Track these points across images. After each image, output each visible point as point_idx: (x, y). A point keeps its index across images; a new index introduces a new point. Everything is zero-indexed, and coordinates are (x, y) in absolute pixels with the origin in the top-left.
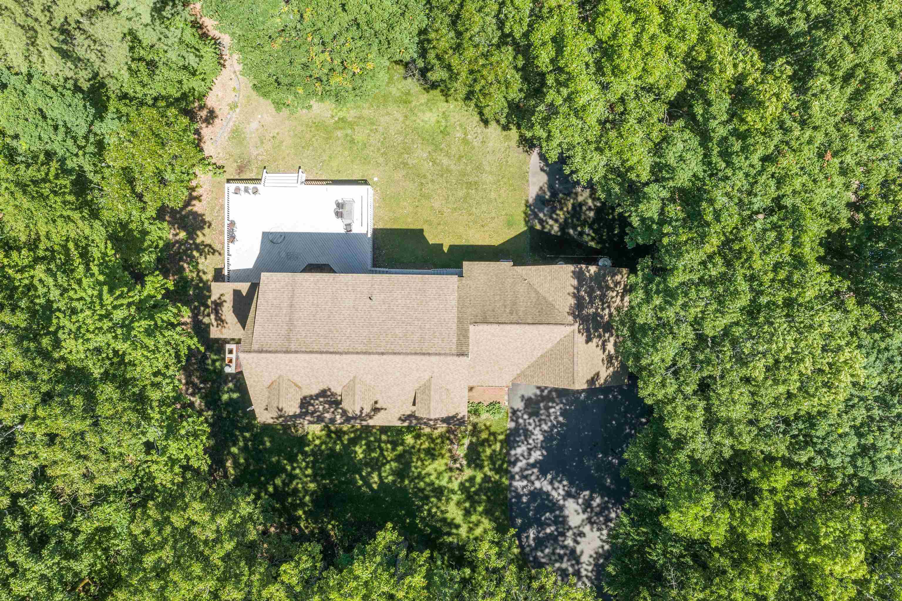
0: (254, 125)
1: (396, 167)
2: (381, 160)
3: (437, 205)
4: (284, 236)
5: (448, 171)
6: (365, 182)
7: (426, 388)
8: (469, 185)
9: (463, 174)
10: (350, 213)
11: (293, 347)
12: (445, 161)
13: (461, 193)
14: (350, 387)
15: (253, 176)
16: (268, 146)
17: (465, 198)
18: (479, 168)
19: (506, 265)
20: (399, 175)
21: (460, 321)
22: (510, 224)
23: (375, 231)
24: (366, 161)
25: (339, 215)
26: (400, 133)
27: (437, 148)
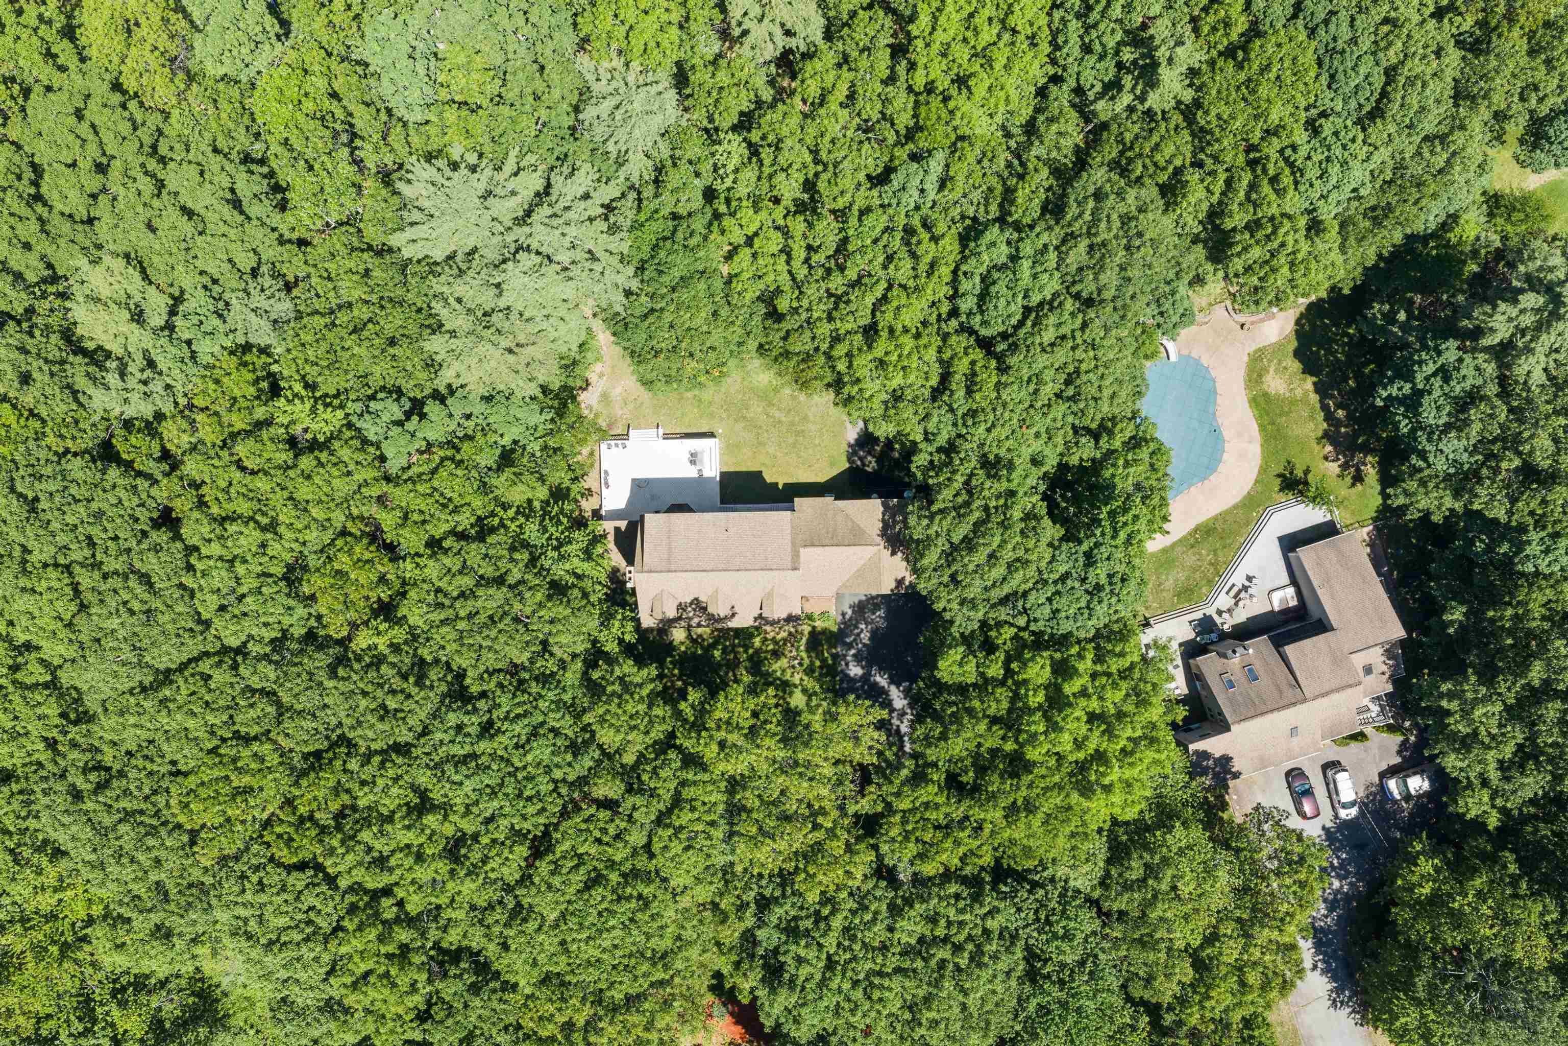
0: (619, 390)
1: (736, 421)
2: (724, 415)
3: (771, 450)
4: (648, 482)
5: (780, 422)
6: (711, 435)
7: (770, 595)
8: (798, 433)
9: (792, 424)
10: (701, 461)
11: (673, 568)
12: (777, 414)
13: (791, 441)
14: (715, 595)
15: (619, 432)
16: (631, 406)
17: (794, 445)
18: (805, 418)
19: (829, 500)
20: (740, 426)
21: (793, 544)
22: (832, 464)
23: (723, 474)
24: (712, 416)
25: (693, 462)
26: (739, 392)
27: (770, 404)
